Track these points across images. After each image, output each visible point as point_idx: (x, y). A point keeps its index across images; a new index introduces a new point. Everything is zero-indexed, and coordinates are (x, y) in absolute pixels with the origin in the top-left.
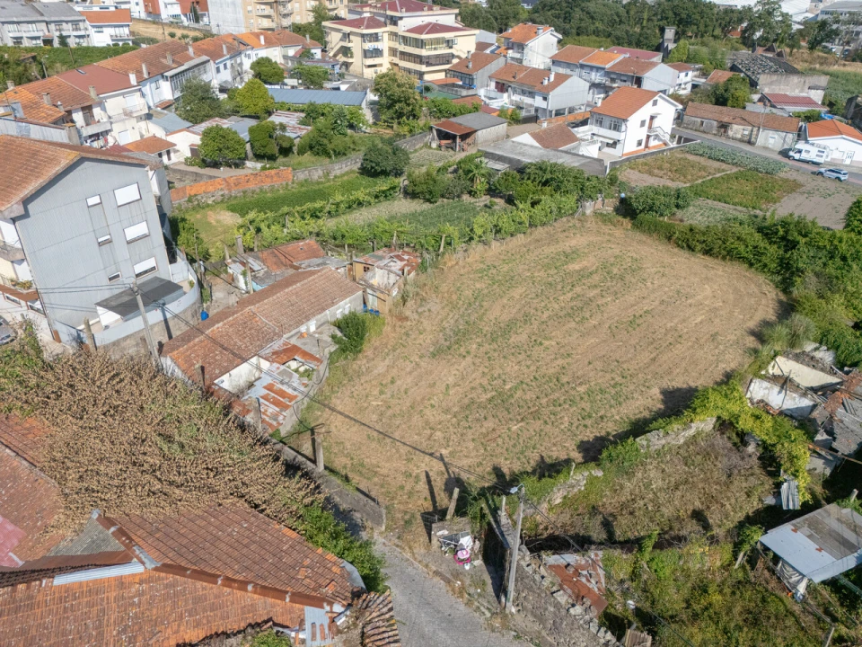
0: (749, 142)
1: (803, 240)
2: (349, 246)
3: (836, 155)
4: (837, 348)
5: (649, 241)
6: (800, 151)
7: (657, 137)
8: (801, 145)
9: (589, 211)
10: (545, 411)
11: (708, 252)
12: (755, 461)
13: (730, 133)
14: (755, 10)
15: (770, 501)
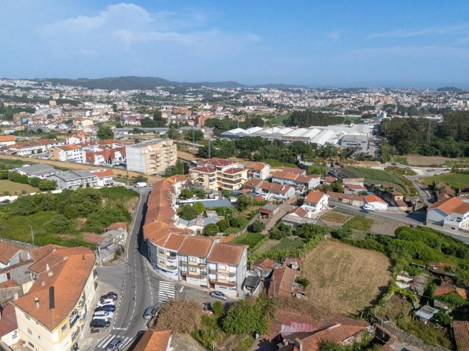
0: (349, 204)
1: (389, 243)
2: (273, 258)
3: (377, 207)
4: (409, 271)
5: (347, 246)
6: (367, 207)
7: (325, 207)
8: (366, 205)
9: (326, 238)
10: (357, 296)
11: (365, 248)
12: (406, 300)
13: (343, 201)
14: (325, 146)
15: (412, 308)
